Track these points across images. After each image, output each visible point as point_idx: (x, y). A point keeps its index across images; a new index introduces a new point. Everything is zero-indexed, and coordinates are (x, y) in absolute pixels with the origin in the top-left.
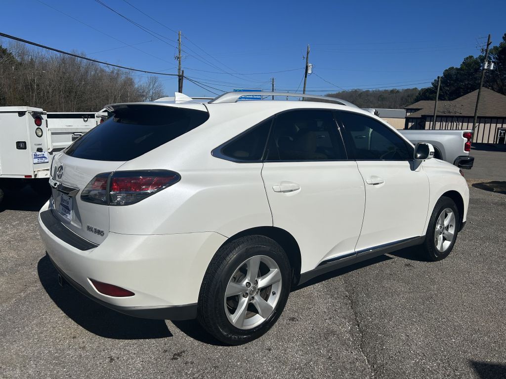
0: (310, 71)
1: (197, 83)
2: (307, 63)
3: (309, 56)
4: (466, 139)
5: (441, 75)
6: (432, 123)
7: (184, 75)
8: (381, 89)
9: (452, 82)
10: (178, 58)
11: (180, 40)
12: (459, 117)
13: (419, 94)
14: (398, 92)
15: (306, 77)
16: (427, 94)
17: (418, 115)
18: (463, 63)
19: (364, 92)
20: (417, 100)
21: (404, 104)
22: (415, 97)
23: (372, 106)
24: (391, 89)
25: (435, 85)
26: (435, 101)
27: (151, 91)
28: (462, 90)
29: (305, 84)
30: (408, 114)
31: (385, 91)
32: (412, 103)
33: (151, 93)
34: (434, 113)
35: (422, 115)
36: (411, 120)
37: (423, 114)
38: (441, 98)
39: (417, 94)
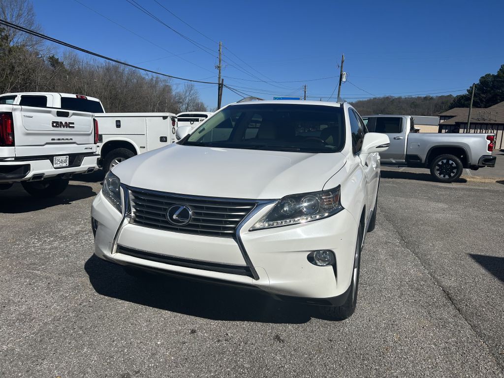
0: (344, 79)
1: (234, 91)
2: (341, 71)
3: (343, 65)
4: (489, 142)
5: (477, 82)
6: (465, 130)
7: (224, 83)
8: (414, 97)
9: (489, 89)
10: (219, 67)
11: (221, 50)
12: (494, 124)
13: (454, 101)
14: (432, 98)
15: (340, 85)
16: (463, 101)
17: (452, 122)
18: (500, 70)
19: (396, 99)
20: (451, 107)
21: (437, 111)
22: (449, 104)
23: (404, 112)
24: (425, 96)
25: (470, 91)
26: (469, 109)
27: (187, 98)
28: (499, 97)
29: (339, 92)
30: (442, 121)
31: (418, 98)
32: (447, 110)
33: (187, 100)
34: (468, 121)
35: (456, 123)
36: (444, 127)
37: (457, 121)
38: (476, 105)
39: (452, 101)
